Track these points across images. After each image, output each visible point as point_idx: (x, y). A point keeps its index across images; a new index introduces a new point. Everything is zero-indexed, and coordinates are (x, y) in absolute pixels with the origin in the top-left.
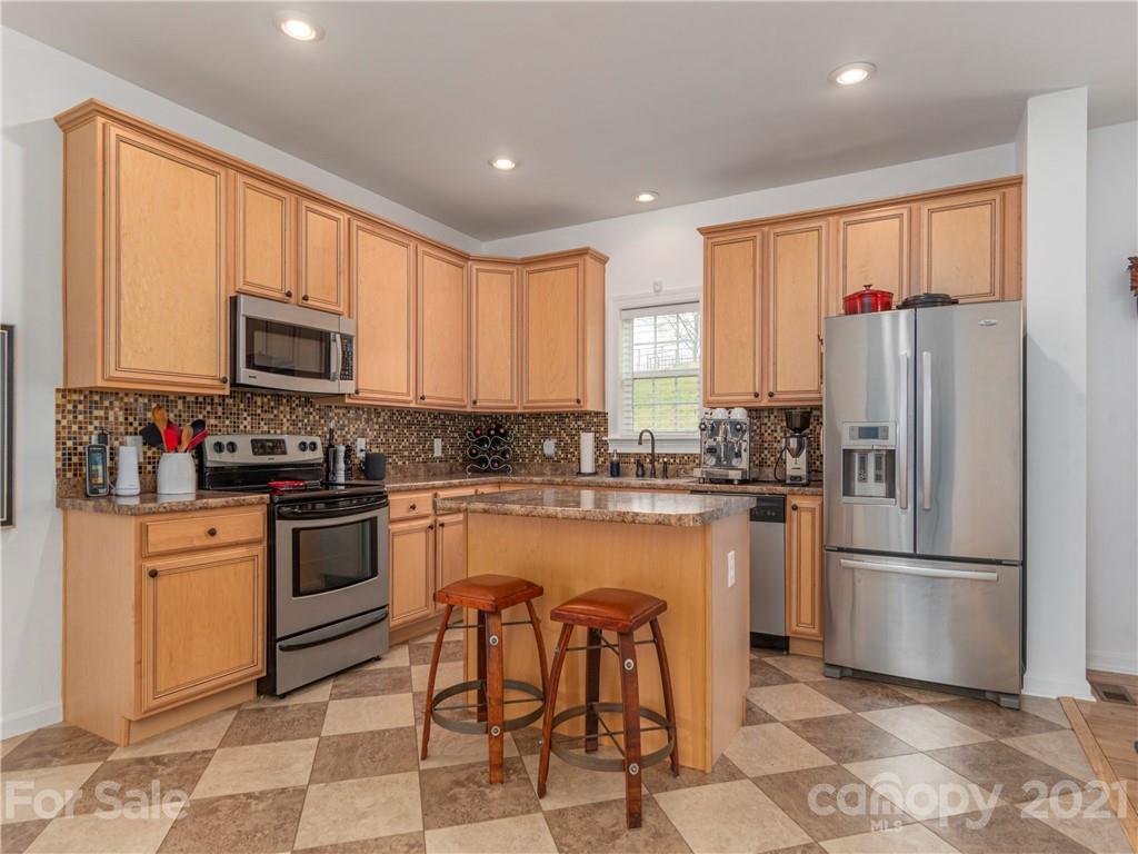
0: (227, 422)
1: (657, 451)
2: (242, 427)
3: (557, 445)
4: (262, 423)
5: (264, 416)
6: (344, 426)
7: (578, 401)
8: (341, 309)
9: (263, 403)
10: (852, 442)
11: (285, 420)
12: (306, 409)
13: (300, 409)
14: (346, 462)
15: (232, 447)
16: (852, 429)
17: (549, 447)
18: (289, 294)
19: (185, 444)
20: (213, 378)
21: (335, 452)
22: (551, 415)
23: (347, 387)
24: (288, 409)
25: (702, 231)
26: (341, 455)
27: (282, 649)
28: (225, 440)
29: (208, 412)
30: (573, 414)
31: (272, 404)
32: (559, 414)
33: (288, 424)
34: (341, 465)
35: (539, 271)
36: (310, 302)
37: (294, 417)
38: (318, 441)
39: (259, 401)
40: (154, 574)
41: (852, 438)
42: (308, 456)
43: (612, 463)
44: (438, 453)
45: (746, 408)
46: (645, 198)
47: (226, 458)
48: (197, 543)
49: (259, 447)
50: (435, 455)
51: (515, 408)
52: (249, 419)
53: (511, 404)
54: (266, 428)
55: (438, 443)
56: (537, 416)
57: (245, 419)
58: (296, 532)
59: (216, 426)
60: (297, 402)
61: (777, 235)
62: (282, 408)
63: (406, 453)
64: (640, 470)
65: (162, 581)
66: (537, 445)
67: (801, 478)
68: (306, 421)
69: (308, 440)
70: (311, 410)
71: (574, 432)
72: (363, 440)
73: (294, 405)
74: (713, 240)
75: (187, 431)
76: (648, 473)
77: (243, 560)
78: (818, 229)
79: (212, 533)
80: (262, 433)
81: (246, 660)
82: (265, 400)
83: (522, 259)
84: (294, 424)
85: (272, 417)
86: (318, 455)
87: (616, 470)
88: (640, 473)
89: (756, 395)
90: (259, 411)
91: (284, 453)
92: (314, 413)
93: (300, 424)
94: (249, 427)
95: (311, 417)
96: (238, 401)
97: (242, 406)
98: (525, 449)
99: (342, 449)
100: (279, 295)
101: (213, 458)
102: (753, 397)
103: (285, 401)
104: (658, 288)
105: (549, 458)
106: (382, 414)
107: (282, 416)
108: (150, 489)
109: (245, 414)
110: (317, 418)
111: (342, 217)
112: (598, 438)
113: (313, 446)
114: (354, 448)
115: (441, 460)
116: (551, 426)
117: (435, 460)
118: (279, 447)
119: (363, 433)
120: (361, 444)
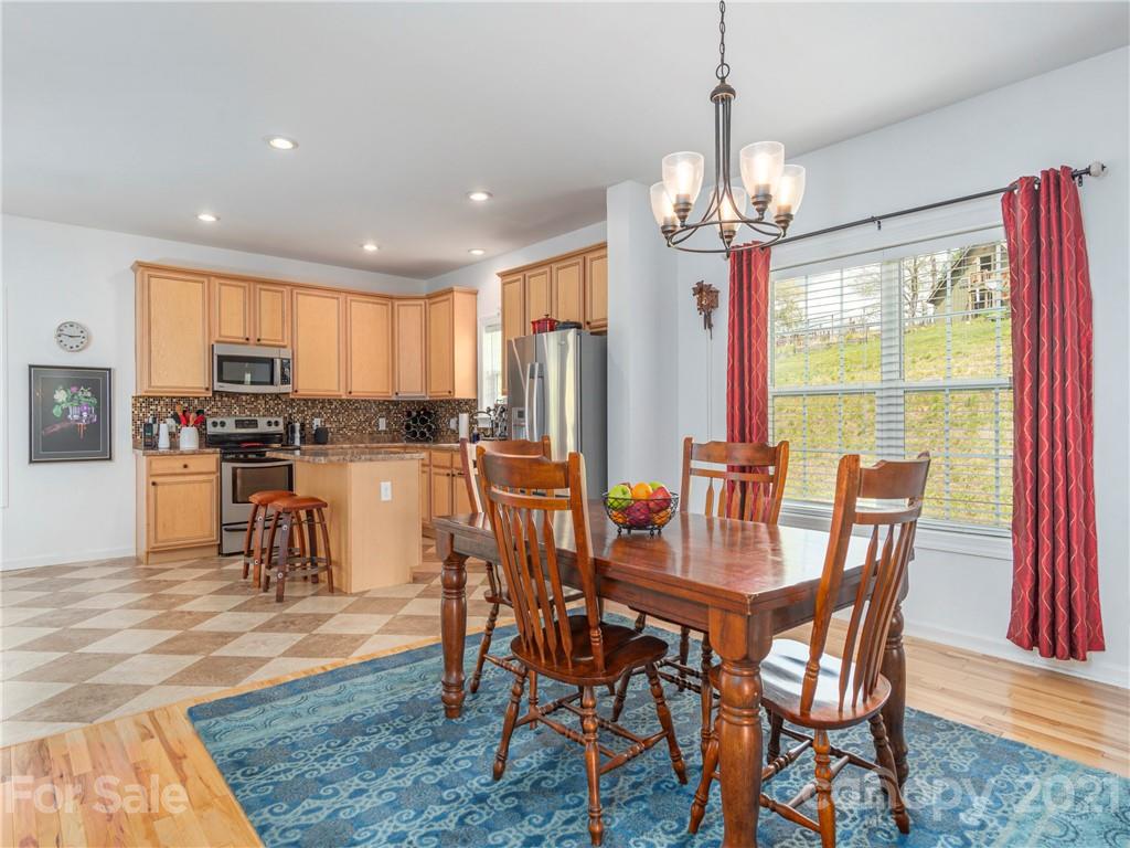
0: (224, 410)
2: (233, 413)
4: (246, 411)
5: (247, 406)
6: (304, 411)
7: (449, 392)
8: (285, 343)
9: (246, 399)
13: (272, 402)
14: (301, 434)
15: (223, 424)
17: (453, 423)
18: (247, 339)
19: (191, 423)
20: (201, 388)
21: (293, 427)
23: (287, 388)
24: (263, 402)
25: (499, 275)
26: (297, 428)
27: (226, 530)
28: (218, 420)
34: (297, 435)
36: (262, 342)
37: (267, 406)
38: (281, 420)
39: (244, 398)
40: (154, 484)
42: (273, 429)
44: (382, 427)
46: (477, 252)
47: (219, 430)
48: (178, 471)
49: (239, 424)
50: (380, 429)
52: (238, 408)
55: (383, 421)
57: (235, 408)
58: (234, 469)
61: (529, 277)
62: (259, 401)
63: (354, 428)
65: (159, 488)
68: (276, 408)
69: (273, 420)
70: (280, 401)
72: (319, 420)
74: (504, 282)
75: (193, 416)
77: (204, 482)
78: (546, 273)
79: (185, 466)
81: (207, 533)
82: (248, 398)
83: (425, 295)
84: (268, 410)
85: (253, 407)
86: (281, 428)
91: (257, 427)
92: (282, 404)
95: (280, 406)
98: (444, 425)
99: (298, 425)
100: (241, 341)
101: (211, 430)
105: (454, 431)
106: (334, 403)
107: (259, 406)
108: (174, 445)
111: (286, 290)
112: (471, 417)
113: (277, 423)
114: (311, 424)
115: (385, 432)
116: (454, 409)
117: (380, 432)
118: (254, 424)
119: (319, 415)
120: (317, 422)
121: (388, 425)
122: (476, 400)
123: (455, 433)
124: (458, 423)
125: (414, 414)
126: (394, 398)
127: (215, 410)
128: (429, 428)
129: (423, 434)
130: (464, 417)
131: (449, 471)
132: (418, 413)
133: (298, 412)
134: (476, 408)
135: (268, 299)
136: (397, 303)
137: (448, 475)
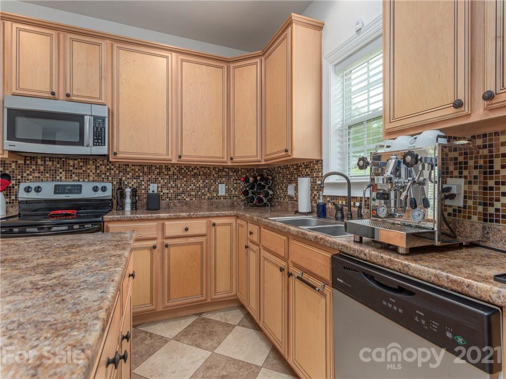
0: (47, 175)
2: (58, 178)
4: (74, 176)
5: (75, 171)
7: (286, 151)
8: (103, 101)
9: (74, 164)
11: (91, 174)
12: (108, 167)
13: (103, 167)
14: (132, 200)
15: (38, 190)
17: (291, 190)
18: (53, 94)
21: (123, 193)
28: (34, 185)
29: (33, 170)
31: (81, 164)
33: (94, 176)
34: (128, 201)
36: (72, 97)
37: (98, 171)
38: (109, 186)
39: (71, 163)
42: (100, 194)
43: (319, 204)
44: (222, 193)
50: (220, 194)
51: (260, 161)
52: (64, 173)
53: (256, 159)
54: (76, 178)
55: (222, 187)
57: (61, 173)
59: (39, 177)
60: (101, 163)
62: (89, 167)
63: (193, 193)
68: (108, 174)
69: (100, 185)
70: (112, 167)
72: (156, 185)
73: (98, 165)
76: (355, 215)
80: (74, 181)
82: (76, 162)
83: (263, 51)
85: (81, 171)
86: (108, 194)
87: (321, 210)
88: (339, 215)
90: (71, 168)
91: (81, 192)
92: (115, 169)
94: (63, 178)
96: (55, 163)
97: (58, 166)
100: (47, 95)
101: (23, 195)
102: (452, 110)
103: (91, 162)
105: (292, 198)
106: (172, 169)
107: (89, 171)
109: (61, 170)
111: (105, 44)
112: (313, 183)
113: (104, 189)
114: (147, 189)
115: (225, 198)
116: (292, 174)
117: (219, 197)
118: (79, 189)
119: (155, 181)
120: (153, 188)
121: (227, 190)
122: (319, 162)
123: (294, 200)
124: (296, 189)
125: (251, 179)
126: (229, 163)
127: (37, 175)
128: (267, 195)
129: (260, 200)
130: (304, 184)
131: (283, 264)
132: (255, 178)
133: (133, 178)
134: (320, 170)
135: (80, 51)
136: (232, 65)
137: (282, 270)
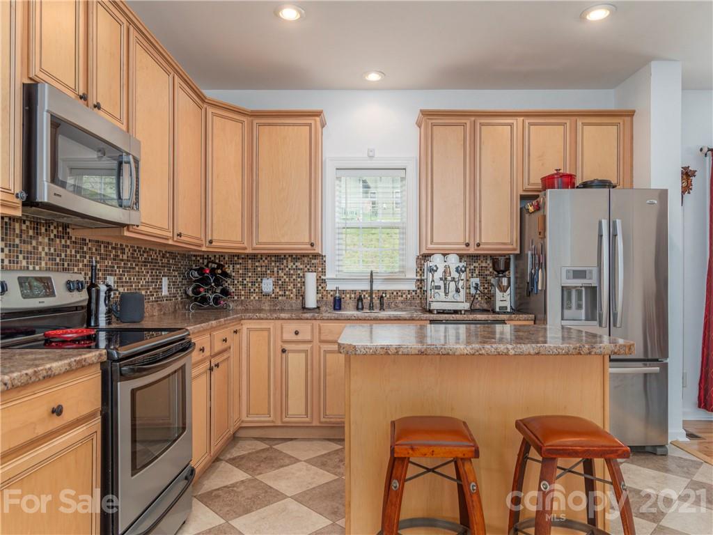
1: (375, 287)
3: (275, 284)
5: (22, 247)
8: (123, 127)
10: (569, 281)
14: (106, 304)
16: (568, 271)
17: (268, 285)
21: (98, 292)
22: (269, 256)
24: (46, 240)
26: (102, 295)
30: (291, 256)
32: (277, 256)
33: (47, 259)
34: (103, 308)
35: (270, 125)
37: (52, 250)
41: (568, 278)
43: (335, 298)
44: (165, 292)
45: (457, 254)
46: (374, 77)
49: (27, 287)
50: (163, 294)
51: (245, 249)
53: (242, 245)
55: (165, 281)
56: (254, 257)
61: (482, 124)
64: (360, 304)
66: (253, 283)
67: (506, 307)
68: (63, 255)
71: (292, 272)
74: (434, 121)
78: (511, 125)
83: (252, 112)
84: (52, 259)
85: (31, 249)
86: (82, 296)
87: (338, 304)
88: (360, 307)
89: (467, 245)
91: (53, 294)
93: (58, 259)
95: (68, 251)
98: (240, 287)
102: (464, 246)
104: (371, 154)
105: (267, 295)
110: (73, 253)
115: (167, 298)
117: (163, 298)
119: (112, 271)
